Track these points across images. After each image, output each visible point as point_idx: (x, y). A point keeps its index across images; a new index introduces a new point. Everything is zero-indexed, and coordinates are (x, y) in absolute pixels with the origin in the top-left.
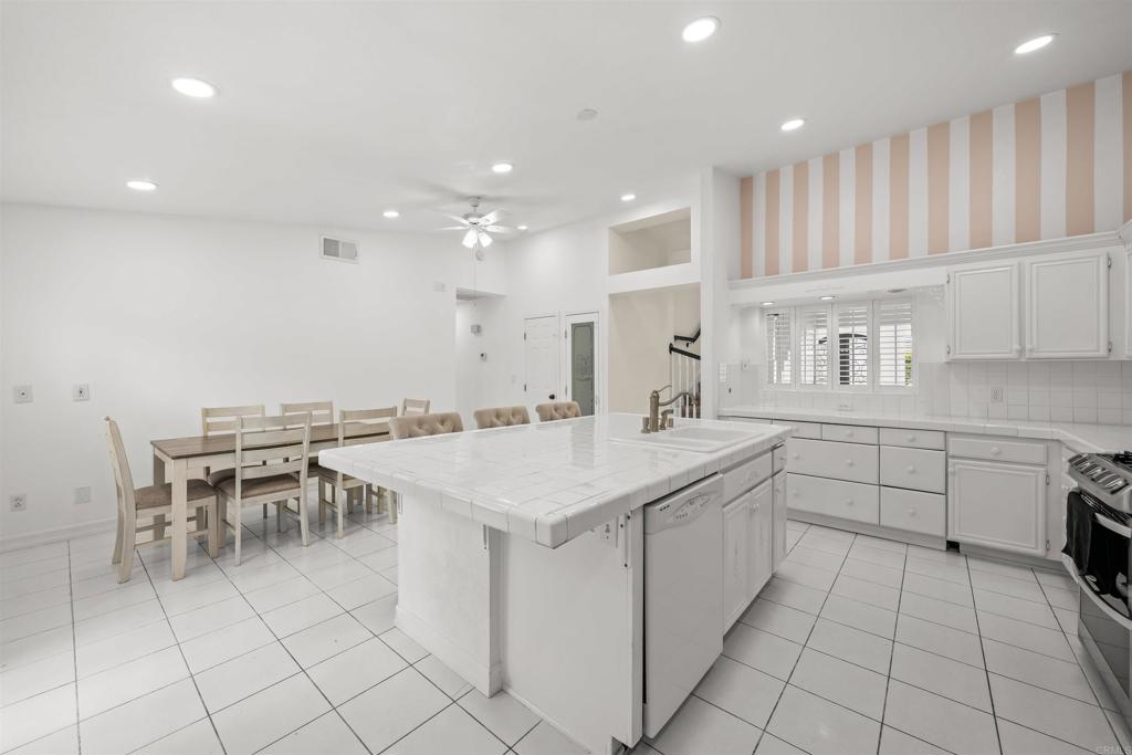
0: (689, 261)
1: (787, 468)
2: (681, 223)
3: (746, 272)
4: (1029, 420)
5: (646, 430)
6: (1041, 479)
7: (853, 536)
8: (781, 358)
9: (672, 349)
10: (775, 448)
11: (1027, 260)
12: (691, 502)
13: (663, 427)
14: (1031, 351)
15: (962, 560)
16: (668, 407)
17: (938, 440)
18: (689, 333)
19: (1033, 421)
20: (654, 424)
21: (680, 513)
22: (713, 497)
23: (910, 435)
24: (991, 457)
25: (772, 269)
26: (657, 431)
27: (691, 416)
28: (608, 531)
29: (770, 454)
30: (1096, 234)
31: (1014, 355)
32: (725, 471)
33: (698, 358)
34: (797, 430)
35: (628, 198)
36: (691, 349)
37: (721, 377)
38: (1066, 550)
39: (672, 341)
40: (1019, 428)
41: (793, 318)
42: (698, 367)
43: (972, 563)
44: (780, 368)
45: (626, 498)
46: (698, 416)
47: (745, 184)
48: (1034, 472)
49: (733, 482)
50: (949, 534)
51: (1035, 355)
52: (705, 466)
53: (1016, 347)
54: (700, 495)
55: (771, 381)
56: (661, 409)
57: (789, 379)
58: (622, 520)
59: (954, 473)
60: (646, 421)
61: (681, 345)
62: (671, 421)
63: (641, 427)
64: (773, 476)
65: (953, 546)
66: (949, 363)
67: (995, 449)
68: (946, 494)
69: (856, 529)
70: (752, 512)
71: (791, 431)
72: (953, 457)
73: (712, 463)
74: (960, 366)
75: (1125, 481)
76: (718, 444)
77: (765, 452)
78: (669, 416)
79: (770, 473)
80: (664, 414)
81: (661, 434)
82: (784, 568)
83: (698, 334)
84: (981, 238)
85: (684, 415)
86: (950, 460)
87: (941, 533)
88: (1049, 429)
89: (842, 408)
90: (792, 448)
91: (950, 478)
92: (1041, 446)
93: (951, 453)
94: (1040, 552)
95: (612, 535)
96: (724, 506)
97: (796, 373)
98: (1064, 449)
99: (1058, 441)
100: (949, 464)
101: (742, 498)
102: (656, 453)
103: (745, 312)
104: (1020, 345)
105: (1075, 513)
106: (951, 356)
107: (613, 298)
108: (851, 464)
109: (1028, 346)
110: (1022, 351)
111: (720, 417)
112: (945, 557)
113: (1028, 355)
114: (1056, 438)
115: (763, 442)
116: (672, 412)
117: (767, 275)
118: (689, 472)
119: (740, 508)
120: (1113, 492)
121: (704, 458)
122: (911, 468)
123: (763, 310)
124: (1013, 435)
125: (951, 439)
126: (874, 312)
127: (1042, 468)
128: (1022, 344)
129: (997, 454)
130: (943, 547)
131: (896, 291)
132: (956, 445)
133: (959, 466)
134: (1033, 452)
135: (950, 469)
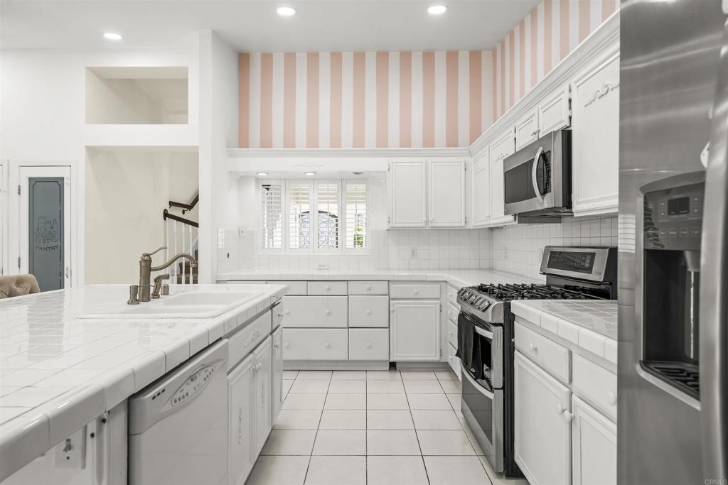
0: (187, 123)
1: (283, 324)
2: (178, 83)
3: (243, 142)
5: (134, 300)
6: (438, 308)
7: (330, 373)
8: (272, 226)
9: (166, 215)
10: (273, 306)
11: (430, 160)
12: (192, 378)
13: (156, 295)
14: (432, 221)
15: (398, 374)
16: (162, 273)
17: (382, 288)
18: (186, 200)
20: (144, 292)
21: (179, 395)
22: (218, 366)
23: (367, 285)
25: (266, 143)
26: (148, 300)
27: (187, 282)
28: (69, 448)
29: (270, 311)
30: (458, 148)
31: (423, 225)
32: (228, 336)
33: (196, 225)
34: (288, 288)
35: (112, 36)
36: (188, 215)
37: (220, 243)
38: (458, 355)
39: (167, 207)
41: (283, 189)
42: (196, 234)
43: (405, 375)
44: (271, 235)
45: (100, 395)
46: (195, 282)
47: (243, 59)
48: (433, 304)
49: (237, 346)
50: (392, 357)
51: (434, 225)
52: (208, 333)
53: (424, 219)
54: (204, 367)
55: (263, 247)
56: (154, 275)
57: (280, 243)
58: (92, 427)
59: (393, 312)
60: (134, 290)
61: (177, 212)
62: (167, 288)
63: (128, 297)
64: (271, 333)
65: (393, 366)
66: (388, 230)
67: (415, 291)
68: (389, 328)
69: (332, 367)
70: (255, 371)
71: (285, 289)
72: (393, 299)
73: (216, 329)
74: (398, 233)
75: (489, 302)
76: (221, 307)
77: (266, 311)
78: (164, 282)
79: (270, 331)
80: (158, 280)
81: (153, 303)
82: (280, 419)
83: (196, 200)
84: (406, 142)
85: (179, 282)
86: (391, 301)
87: (387, 358)
88: (441, 274)
89: (321, 267)
90: (287, 305)
91: (391, 315)
92: (437, 286)
93: (391, 297)
94: (437, 358)
95: (75, 453)
96: (228, 373)
97: (285, 239)
98: (449, 287)
99: (446, 282)
100: (391, 304)
101: (246, 360)
102: (147, 325)
103: (242, 180)
105: (463, 328)
106: (391, 225)
107: (93, 152)
108: (329, 314)
109: (430, 219)
110: (427, 222)
111: (218, 282)
112: (388, 375)
113: (430, 225)
114: (444, 280)
115: (264, 301)
116: (167, 277)
117: (261, 147)
118: (190, 344)
119: (243, 372)
120: (484, 311)
121: (210, 324)
122: (368, 311)
123: (258, 179)
124: (424, 279)
125: (392, 286)
126: (342, 189)
127: (438, 301)
128: (427, 217)
129: (417, 294)
130: (388, 368)
131: (357, 173)
132: (396, 290)
133: (396, 306)
134: (433, 290)
135: (391, 308)
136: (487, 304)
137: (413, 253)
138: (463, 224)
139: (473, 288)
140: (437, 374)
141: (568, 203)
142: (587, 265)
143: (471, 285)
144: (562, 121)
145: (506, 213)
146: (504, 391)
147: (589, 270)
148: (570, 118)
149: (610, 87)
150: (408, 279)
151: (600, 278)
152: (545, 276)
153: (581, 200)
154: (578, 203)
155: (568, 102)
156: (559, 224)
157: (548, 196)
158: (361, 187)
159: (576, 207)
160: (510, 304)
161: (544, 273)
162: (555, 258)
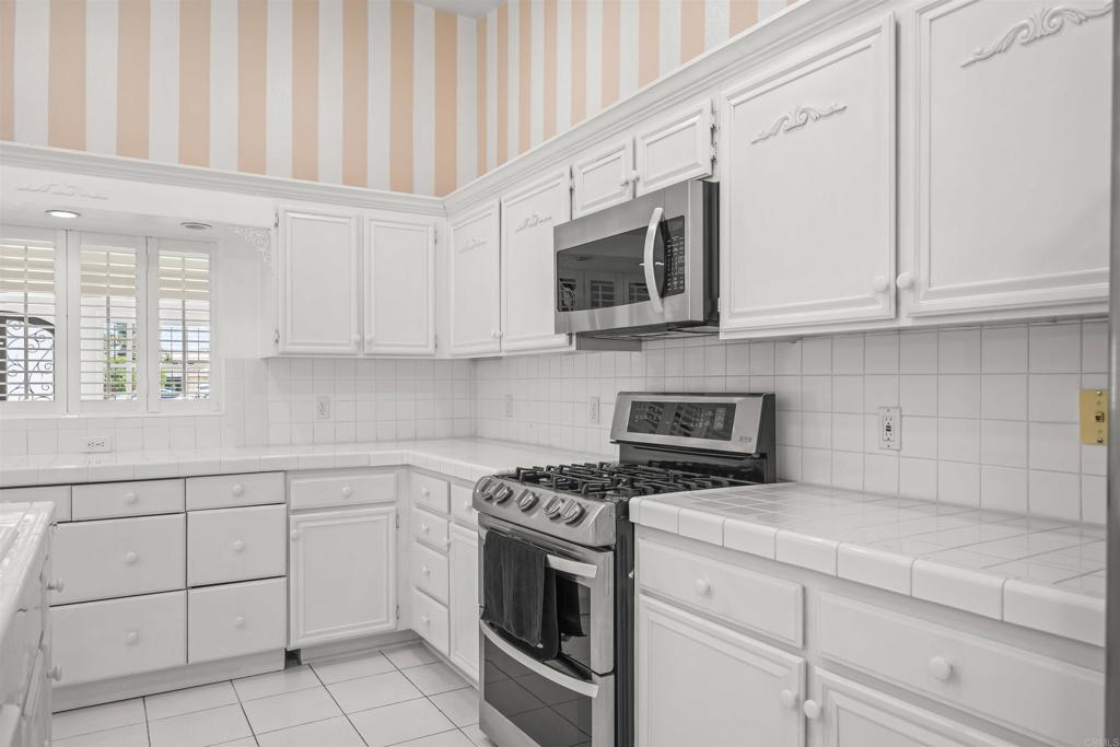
4: (377, 441)
6: (392, 521)
11: (367, 213)
14: (370, 343)
17: (271, 488)
19: (380, 442)
23: (234, 484)
24: (343, 502)
31: (350, 349)
40: (371, 453)
43: (321, 672)
48: (381, 514)
50: (291, 641)
51: (375, 350)
53: (354, 336)
59: (296, 539)
65: (292, 657)
67: (345, 489)
68: (287, 576)
69: (141, 689)
72: (297, 511)
74: (289, 365)
75: (580, 504)
84: (306, 166)
86: (292, 517)
87: (282, 645)
88: (399, 452)
91: (292, 545)
92: (391, 476)
93: (293, 507)
94: (389, 626)
98: (416, 476)
99: (408, 466)
100: (292, 525)
104: (359, 333)
106: (281, 347)
108: (135, 561)
109: (367, 337)
110: (361, 343)
112: (282, 682)
113: (365, 350)
114: (405, 463)
120: (574, 524)
122: (236, 544)
124: (365, 463)
125: (295, 482)
126: (149, 261)
127: (393, 508)
128: (361, 331)
129: (348, 496)
130: (281, 665)
131: (194, 226)
132: (303, 491)
133: (303, 525)
134: (383, 486)
135: (293, 532)
136: (577, 509)
137: (323, 409)
138: (430, 349)
139: (502, 476)
140: (392, 657)
141: (712, 316)
142: (719, 425)
143: (495, 471)
144: (696, 165)
145: (558, 331)
146: (616, 677)
147: (726, 434)
148: (713, 160)
149: (813, 115)
150: (331, 465)
151: (751, 447)
152: (618, 446)
153: (737, 310)
154: (732, 315)
155: (709, 130)
156: (635, 353)
157: (671, 300)
158: (198, 262)
159: (727, 322)
160: (627, 505)
161: (618, 442)
162: (646, 414)
